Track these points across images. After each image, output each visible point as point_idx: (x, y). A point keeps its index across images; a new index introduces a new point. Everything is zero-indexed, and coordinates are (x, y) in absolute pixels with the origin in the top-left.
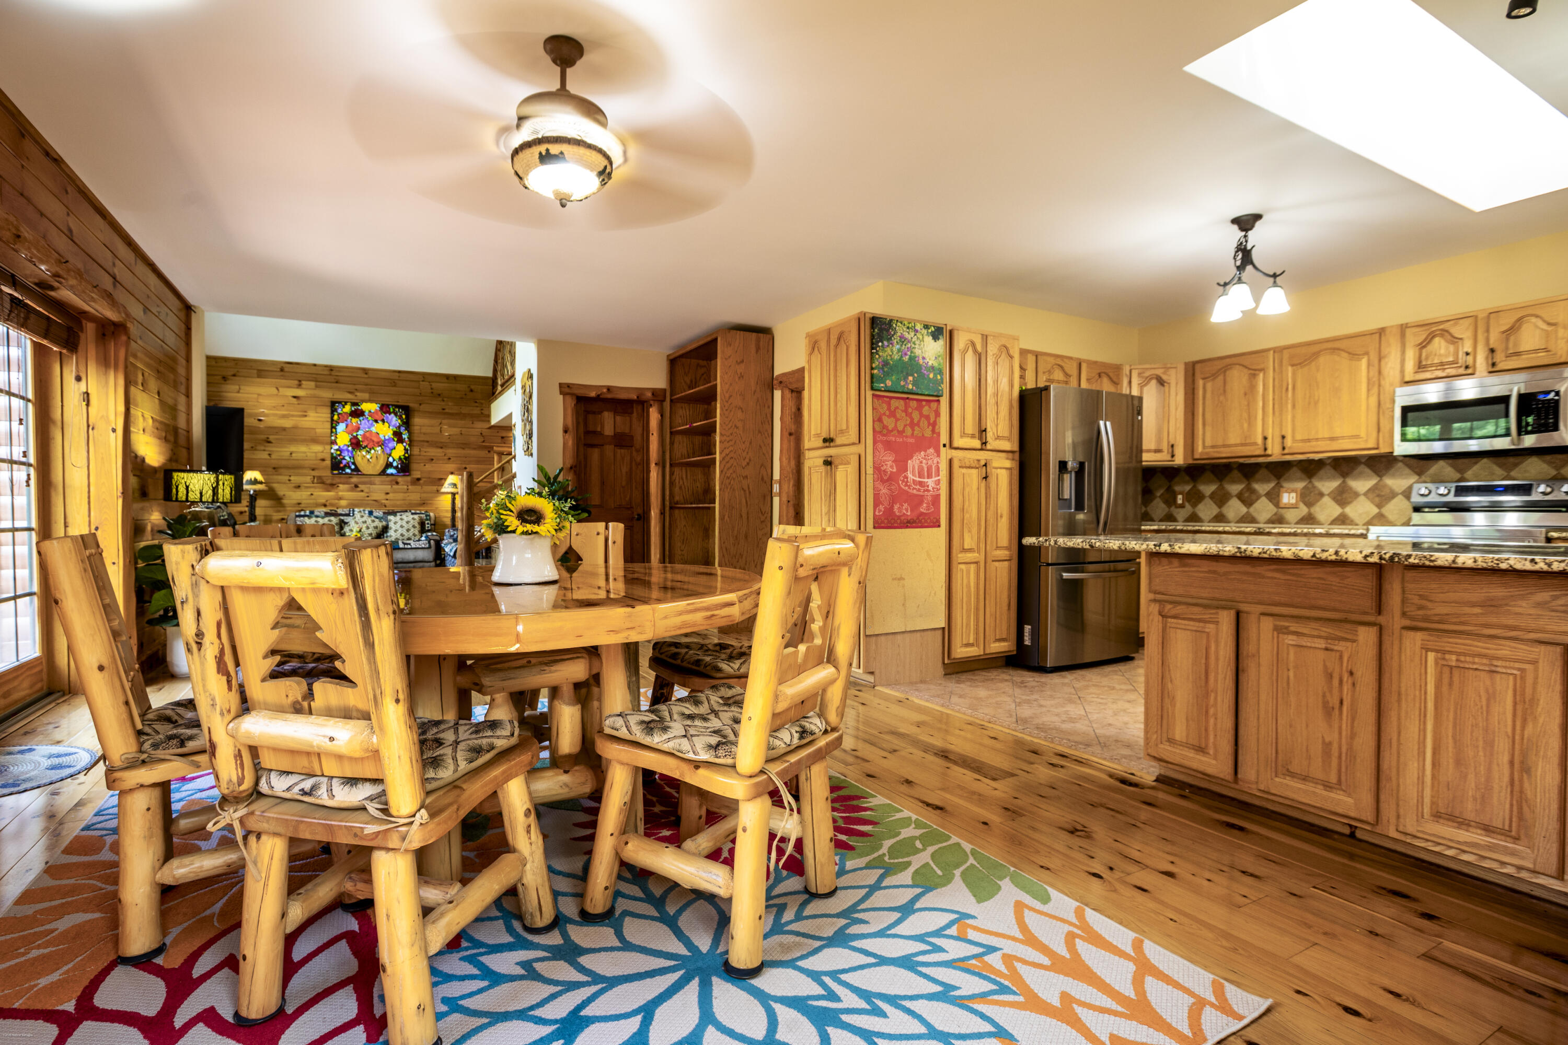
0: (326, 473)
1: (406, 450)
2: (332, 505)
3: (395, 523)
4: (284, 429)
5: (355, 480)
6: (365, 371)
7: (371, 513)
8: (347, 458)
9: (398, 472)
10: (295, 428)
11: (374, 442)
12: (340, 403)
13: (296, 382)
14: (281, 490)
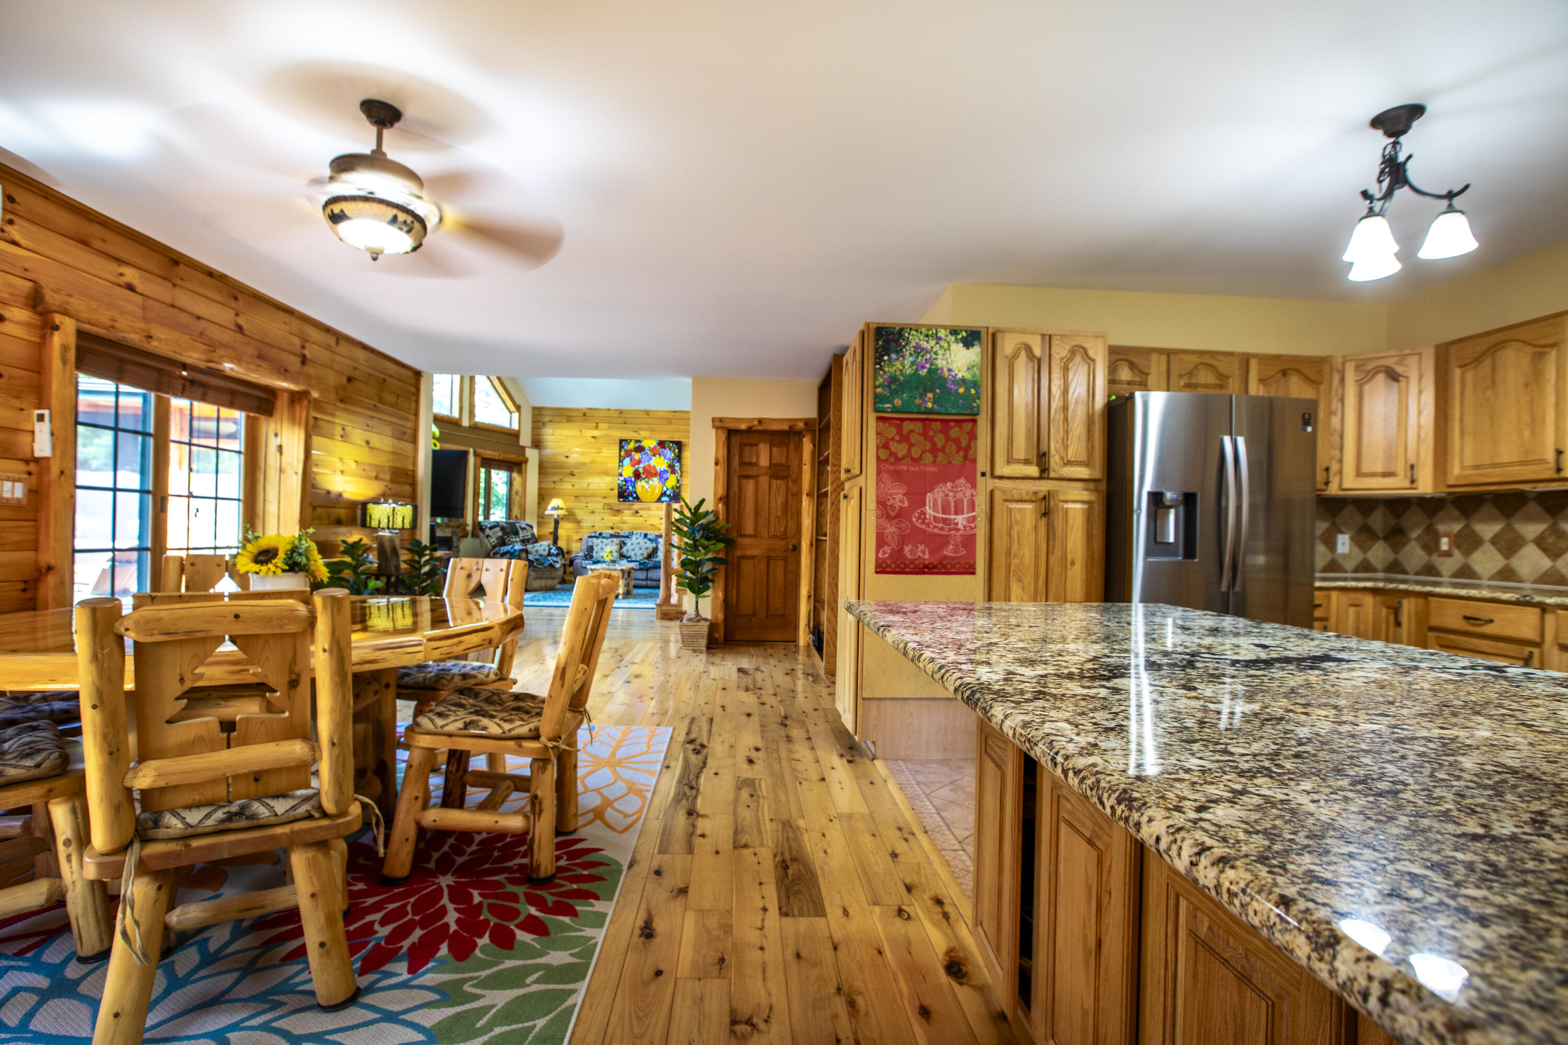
0: (614, 500)
1: (679, 481)
2: (617, 528)
4: (584, 464)
5: (637, 506)
6: (647, 412)
7: (646, 535)
8: (631, 488)
9: (669, 500)
11: (650, 473)
12: (625, 441)
13: (595, 424)
14: (580, 514)
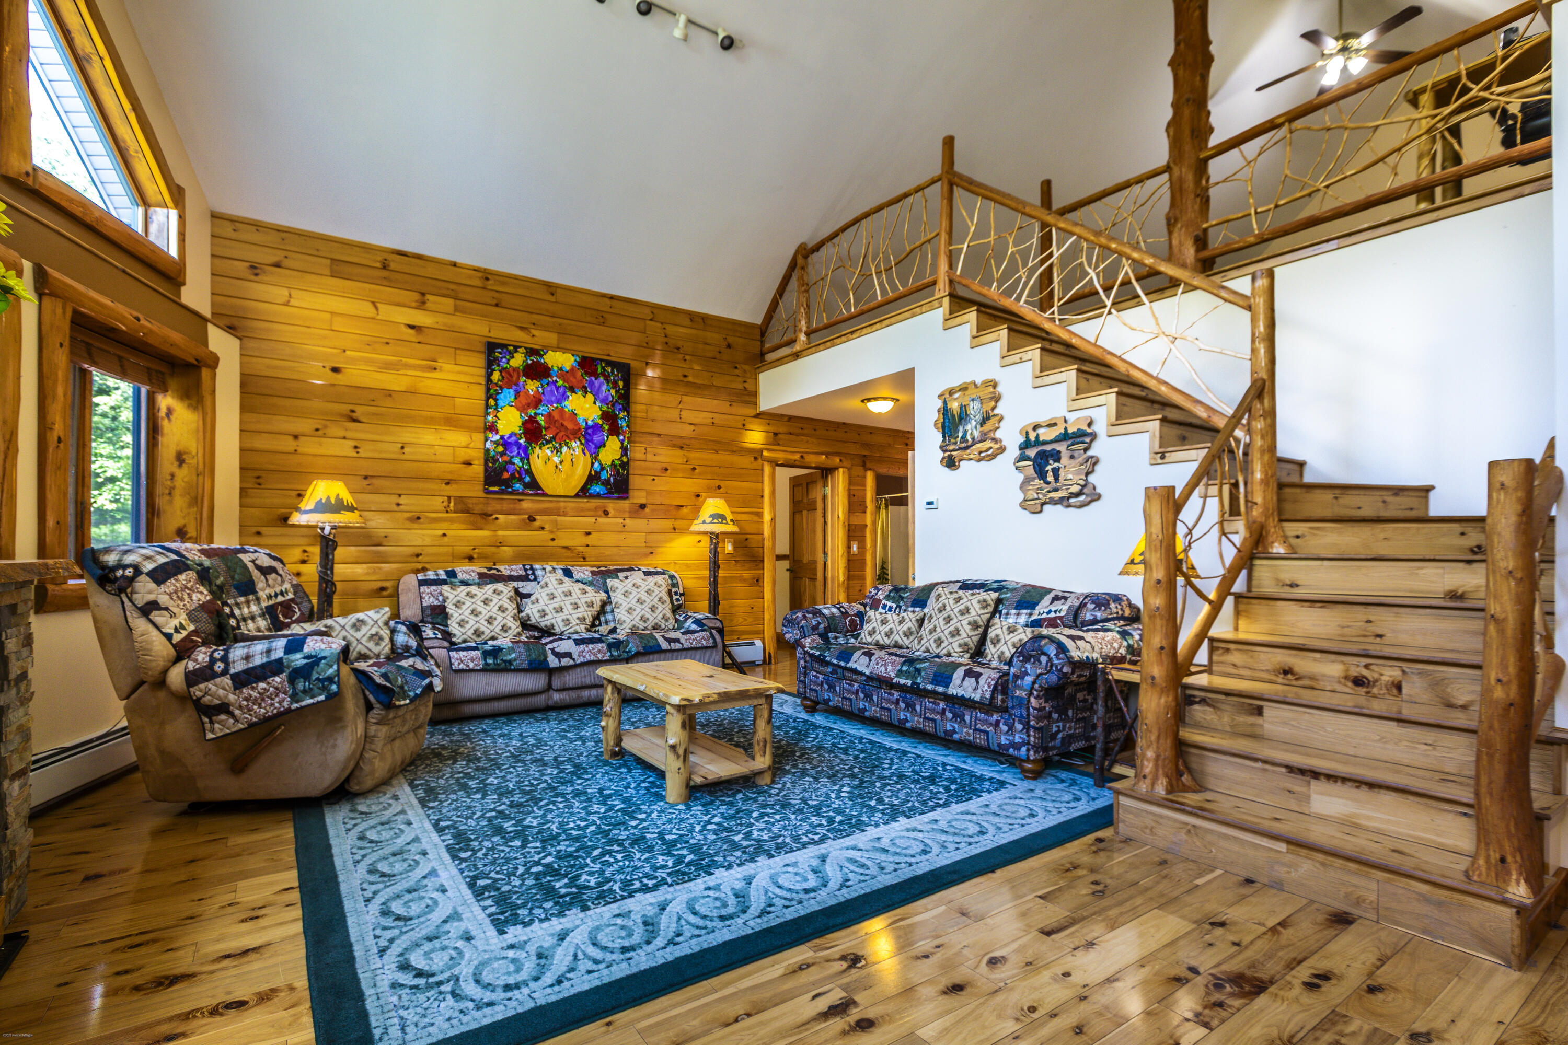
0: (475, 491)
1: (624, 450)
2: (484, 557)
3: (626, 594)
4: (389, 394)
5: (528, 504)
6: (551, 288)
7: (568, 573)
8: (517, 461)
9: (610, 492)
10: (412, 392)
12: (503, 346)
13: (416, 296)
